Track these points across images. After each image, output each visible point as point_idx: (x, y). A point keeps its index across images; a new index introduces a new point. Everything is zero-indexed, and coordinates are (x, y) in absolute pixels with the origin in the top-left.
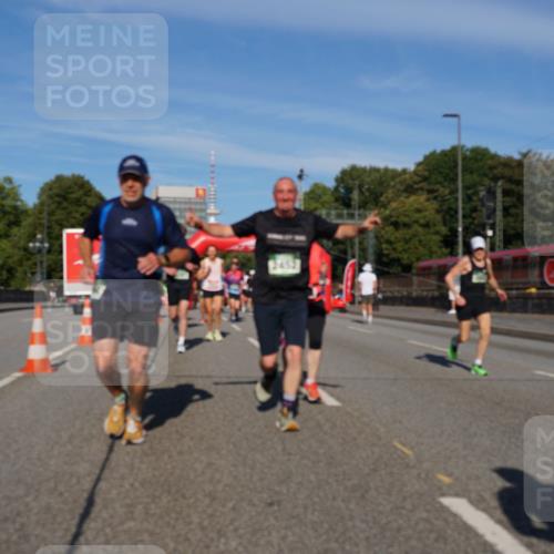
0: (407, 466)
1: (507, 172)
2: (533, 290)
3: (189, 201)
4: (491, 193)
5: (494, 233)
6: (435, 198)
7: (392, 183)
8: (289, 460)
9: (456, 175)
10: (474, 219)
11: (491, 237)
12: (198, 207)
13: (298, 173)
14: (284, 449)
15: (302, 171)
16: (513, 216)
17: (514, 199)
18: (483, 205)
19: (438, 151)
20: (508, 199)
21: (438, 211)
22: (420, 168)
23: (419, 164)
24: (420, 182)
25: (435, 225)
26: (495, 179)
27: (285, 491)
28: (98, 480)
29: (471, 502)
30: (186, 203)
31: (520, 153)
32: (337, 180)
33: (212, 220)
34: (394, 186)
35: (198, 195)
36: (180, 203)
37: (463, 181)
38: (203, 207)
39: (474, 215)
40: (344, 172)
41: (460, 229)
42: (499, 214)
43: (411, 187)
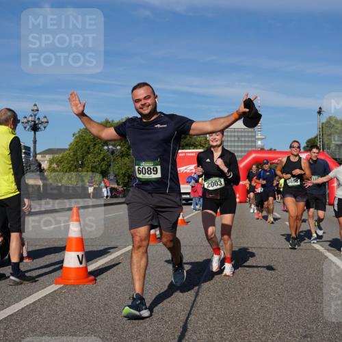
3: (243, 130)
8: (317, 306)
12: (250, 134)
13: (318, 110)
14: (313, 299)
15: (320, 108)
27: (315, 328)
28: (190, 314)
30: (241, 131)
33: (259, 143)
36: (238, 132)
38: (254, 134)
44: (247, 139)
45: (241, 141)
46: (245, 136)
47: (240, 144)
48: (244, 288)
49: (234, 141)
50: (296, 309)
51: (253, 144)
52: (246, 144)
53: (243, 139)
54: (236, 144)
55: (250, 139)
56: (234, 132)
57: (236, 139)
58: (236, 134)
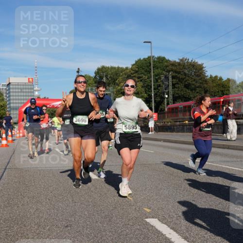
0: (130, 205)
1: (174, 68)
2: (187, 122)
3: (25, 84)
4: (167, 78)
5: (168, 96)
6: (141, 81)
7: (121, 74)
8: (75, 205)
9: (151, 69)
10: (159, 90)
11: (167, 98)
12: (30, 87)
13: (77, 70)
14: (73, 201)
15: (79, 69)
16: (177, 88)
17: (177, 80)
18: (163, 83)
19: (142, 59)
20: (174, 80)
21: (142, 87)
22: (134, 67)
23: (133, 65)
24: (134, 73)
25: (141, 93)
26: (169, 71)
27: (73, 220)
29: (160, 220)
30: (23, 85)
31: (179, 59)
32: (95, 73)
33: (36, 93)
34: (122, 76)
35: (29, 81)
36: (21, 85)
37: (153, 72)
38: (32, 87)
39: (159, 88)
40: (99, 69)
41: (153, 95)
42: (170, 87)
43: (130, 76)
44: (27, 90)
45: (23, 92)
46: (26, 88)
47: (22, 94)
48: (24, 197)
49: (18, 92)
50: (61, 208)
51: (32, 94)
52: (27, 94)
53: (24, 90)
54: (20, 94)
55: (30, 90)
56: (18, 85)
57: (20, 90)
58: (19, 87)
